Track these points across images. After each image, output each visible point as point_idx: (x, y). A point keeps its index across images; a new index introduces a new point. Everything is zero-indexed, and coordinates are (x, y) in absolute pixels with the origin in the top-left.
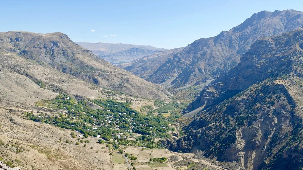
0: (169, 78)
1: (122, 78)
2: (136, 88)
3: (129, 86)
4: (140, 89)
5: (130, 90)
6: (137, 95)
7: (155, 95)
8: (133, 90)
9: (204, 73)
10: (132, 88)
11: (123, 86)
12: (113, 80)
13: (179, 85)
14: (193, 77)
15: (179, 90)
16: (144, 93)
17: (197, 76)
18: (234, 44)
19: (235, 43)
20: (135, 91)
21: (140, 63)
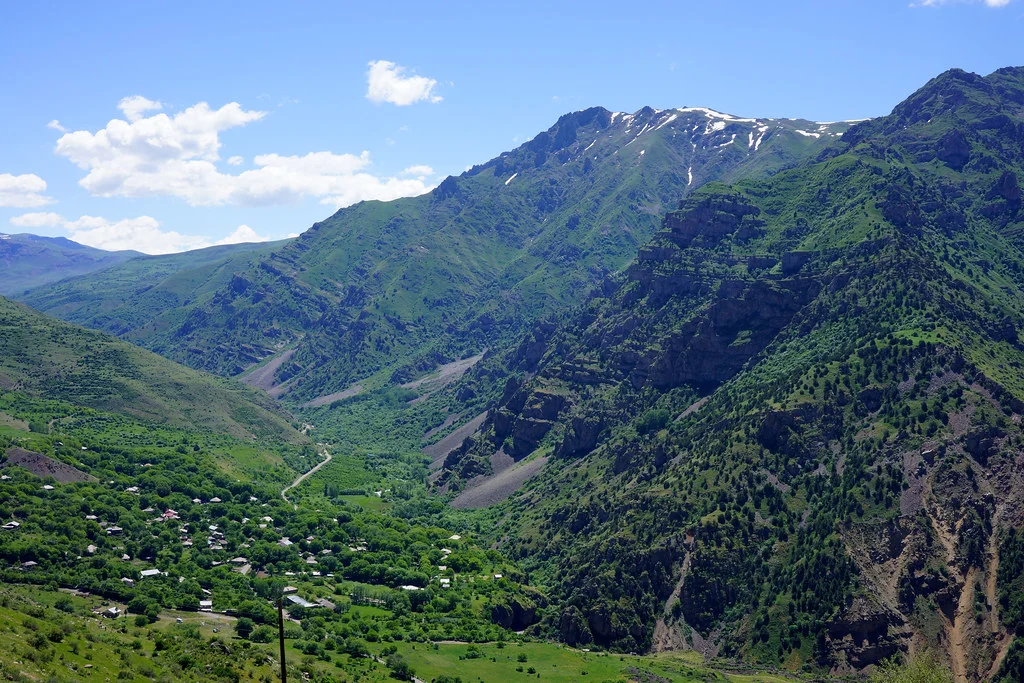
0: (257, 361)
1: (88, 348)
2: (170, 391)
3: (136, 385)
4: (189, 398)
5: (143, 401)
6: (184, 424)
7: (259, 424)
8: (159, 400)
9: (415, 337)
10: (150, 394)
11: (106, 382)
12: (45, 358)
13: (317, 387)
14: (372, 351)
15: (334, 406)
16: (210, 415)
17: (388, 348)
18: (513, 224)
19: (516, 223)
20: (167, 407)
21: (64, 302)
